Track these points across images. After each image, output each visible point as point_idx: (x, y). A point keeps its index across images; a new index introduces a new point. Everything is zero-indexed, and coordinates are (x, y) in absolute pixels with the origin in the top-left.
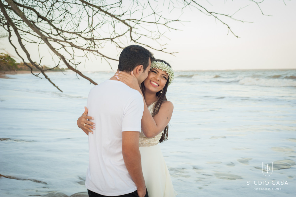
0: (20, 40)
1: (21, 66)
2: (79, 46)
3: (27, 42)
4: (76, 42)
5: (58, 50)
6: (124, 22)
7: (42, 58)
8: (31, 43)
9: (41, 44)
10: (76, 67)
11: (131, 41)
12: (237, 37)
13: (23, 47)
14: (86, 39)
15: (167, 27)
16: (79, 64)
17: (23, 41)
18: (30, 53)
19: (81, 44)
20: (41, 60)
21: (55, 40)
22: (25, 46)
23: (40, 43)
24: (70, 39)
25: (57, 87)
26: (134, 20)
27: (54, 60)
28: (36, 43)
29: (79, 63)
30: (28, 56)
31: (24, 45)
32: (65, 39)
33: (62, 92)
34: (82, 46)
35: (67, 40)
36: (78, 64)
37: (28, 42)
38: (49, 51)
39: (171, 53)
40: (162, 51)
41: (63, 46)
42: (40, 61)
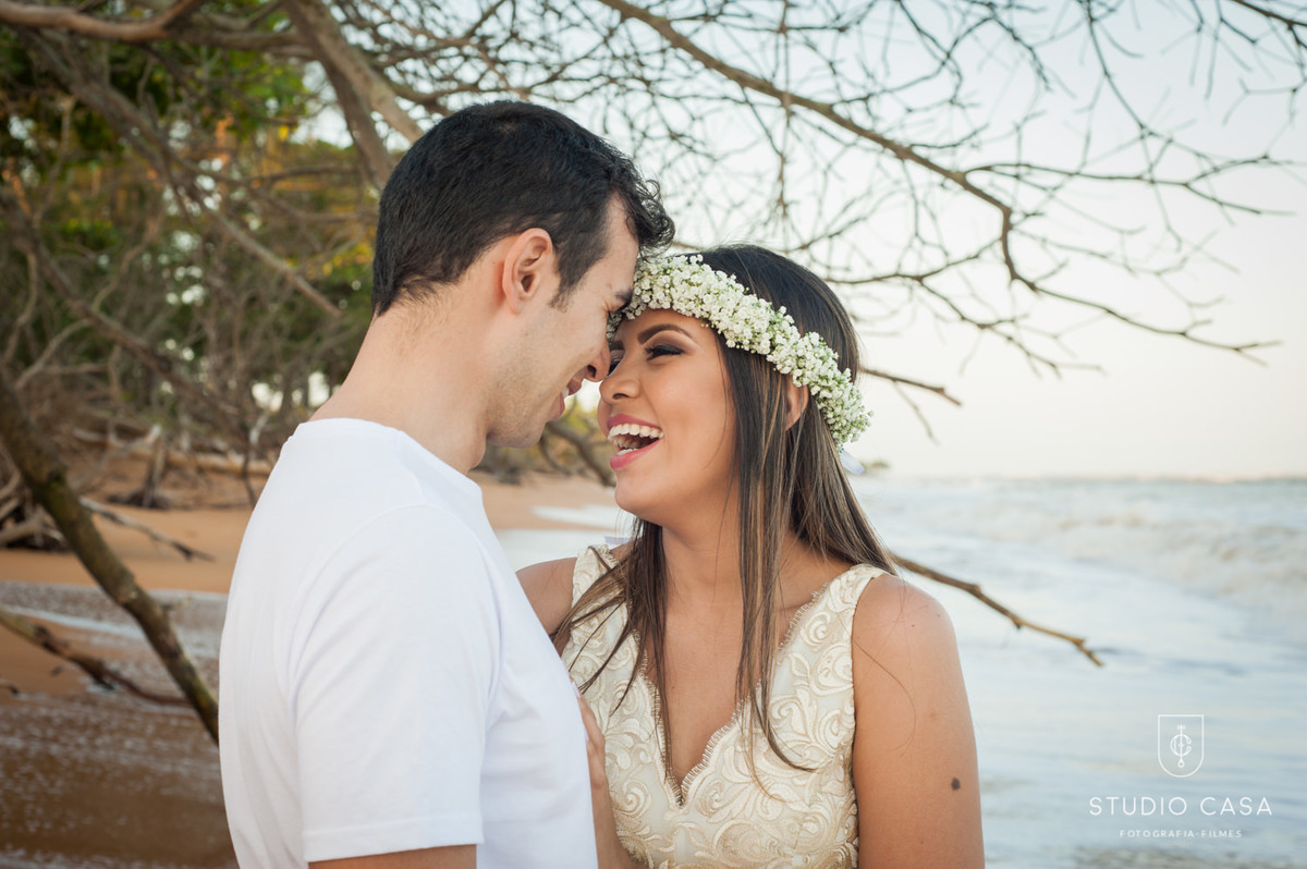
6: (961, 179)
11: (1010, 285)
15: (1214, 206)
26: (1020, 171)
40: (1183, 334)
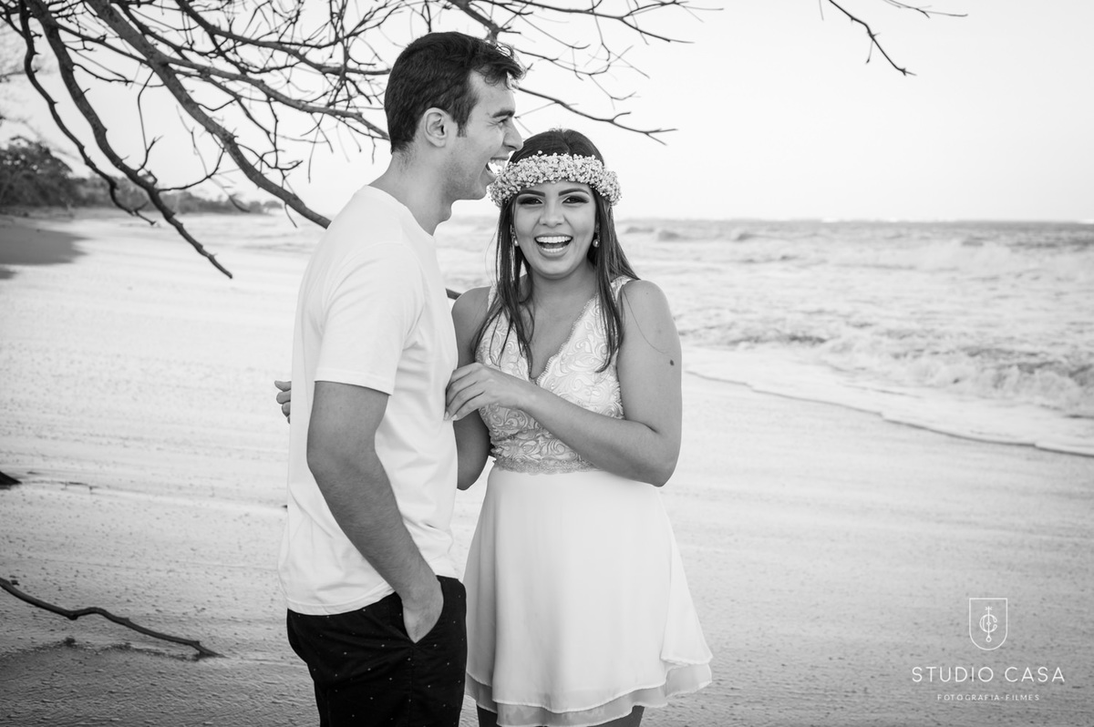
0: (67, 69)
1: (90, 190)
2: (300, 100)
3: (94, 77)
4: (288, 82)
5: (213, 110)
6: (465, 6)
7: (154, 142)
8: (110, 81)
9: (151, 87)
10: (284, 177)
12: (904, 71)
13: (78, 97)
14: (324, 70)
16: (294, 167)
17: (78, 75)
18: (105, 122)
19: (306, 92)
20: (148, 151)
21: (205, 74)
22: (87, 95)
23: (145, 85)
24: (263, 71)
25: (212, 259)
27: (199, 154)
28: (129, 84)
29: (295, 164)
30: (100, 132)
31: (83, 90)
32: (244, 71)
33: (231, 277)
34: (309, 99)
35: (252, 72)
36: (290, 166)
37: (97, 77)
38: (181, 118)
39: (647, 133)
40: (611, 121)
41: (238, 98)
42: (144, 152)
